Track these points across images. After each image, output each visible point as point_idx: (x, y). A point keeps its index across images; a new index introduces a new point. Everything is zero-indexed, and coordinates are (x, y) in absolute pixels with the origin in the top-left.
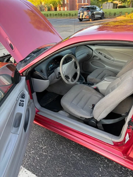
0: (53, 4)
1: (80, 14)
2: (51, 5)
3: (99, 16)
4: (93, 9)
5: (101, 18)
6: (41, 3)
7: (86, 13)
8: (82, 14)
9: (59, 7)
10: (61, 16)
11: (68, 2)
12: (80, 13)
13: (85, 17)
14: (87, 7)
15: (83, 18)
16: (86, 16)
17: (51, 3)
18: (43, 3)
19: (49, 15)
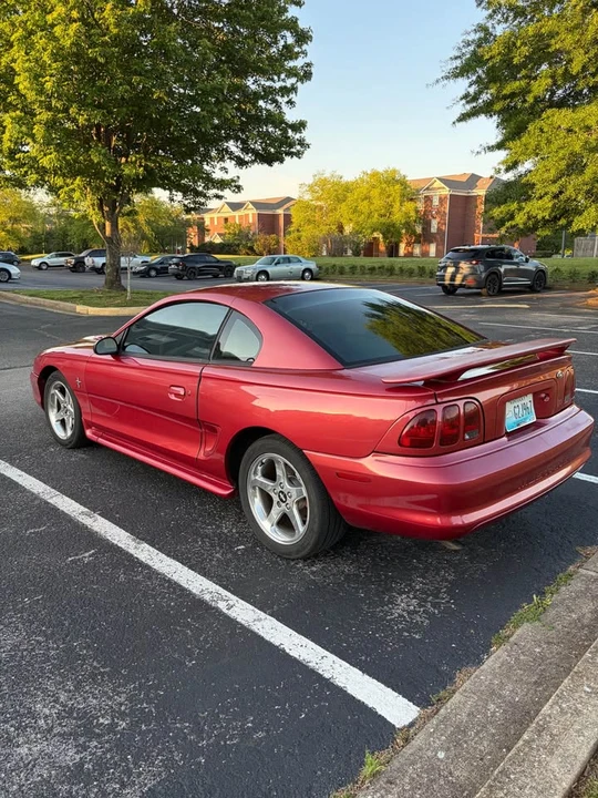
0: (383, 234)
1: (445, 271)
2: (375, 235)
3: (525, 282)
4: (501, 256)
5: (531, 289)
6: (341, 228)
7: (465, 267)
8: (451, 270)
9: (408, 244)
10: (391, 274)
11: (444, 228)
12: (445, 268)
13: (463, 281)
14: (472, 250)
15: (458, 282)
16: (464, 279)
17: (374, 231)
18: (348, 229)
19: (347, 270)
